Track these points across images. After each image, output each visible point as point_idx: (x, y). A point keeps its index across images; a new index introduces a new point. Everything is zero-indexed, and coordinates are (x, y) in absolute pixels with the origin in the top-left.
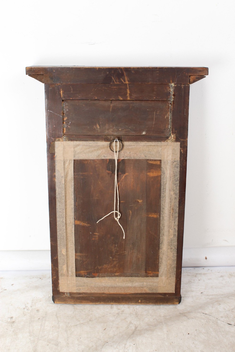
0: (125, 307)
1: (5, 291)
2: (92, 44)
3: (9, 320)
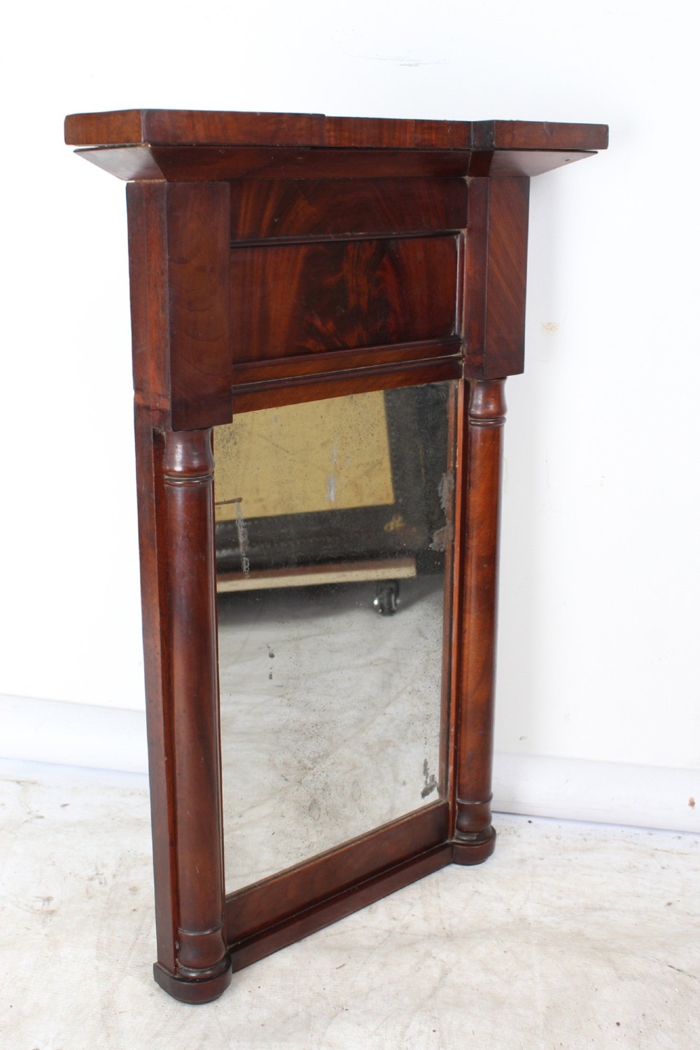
0: (414, 915)
1: (39, 821)
2: (410, 65)
3: (39, 905)
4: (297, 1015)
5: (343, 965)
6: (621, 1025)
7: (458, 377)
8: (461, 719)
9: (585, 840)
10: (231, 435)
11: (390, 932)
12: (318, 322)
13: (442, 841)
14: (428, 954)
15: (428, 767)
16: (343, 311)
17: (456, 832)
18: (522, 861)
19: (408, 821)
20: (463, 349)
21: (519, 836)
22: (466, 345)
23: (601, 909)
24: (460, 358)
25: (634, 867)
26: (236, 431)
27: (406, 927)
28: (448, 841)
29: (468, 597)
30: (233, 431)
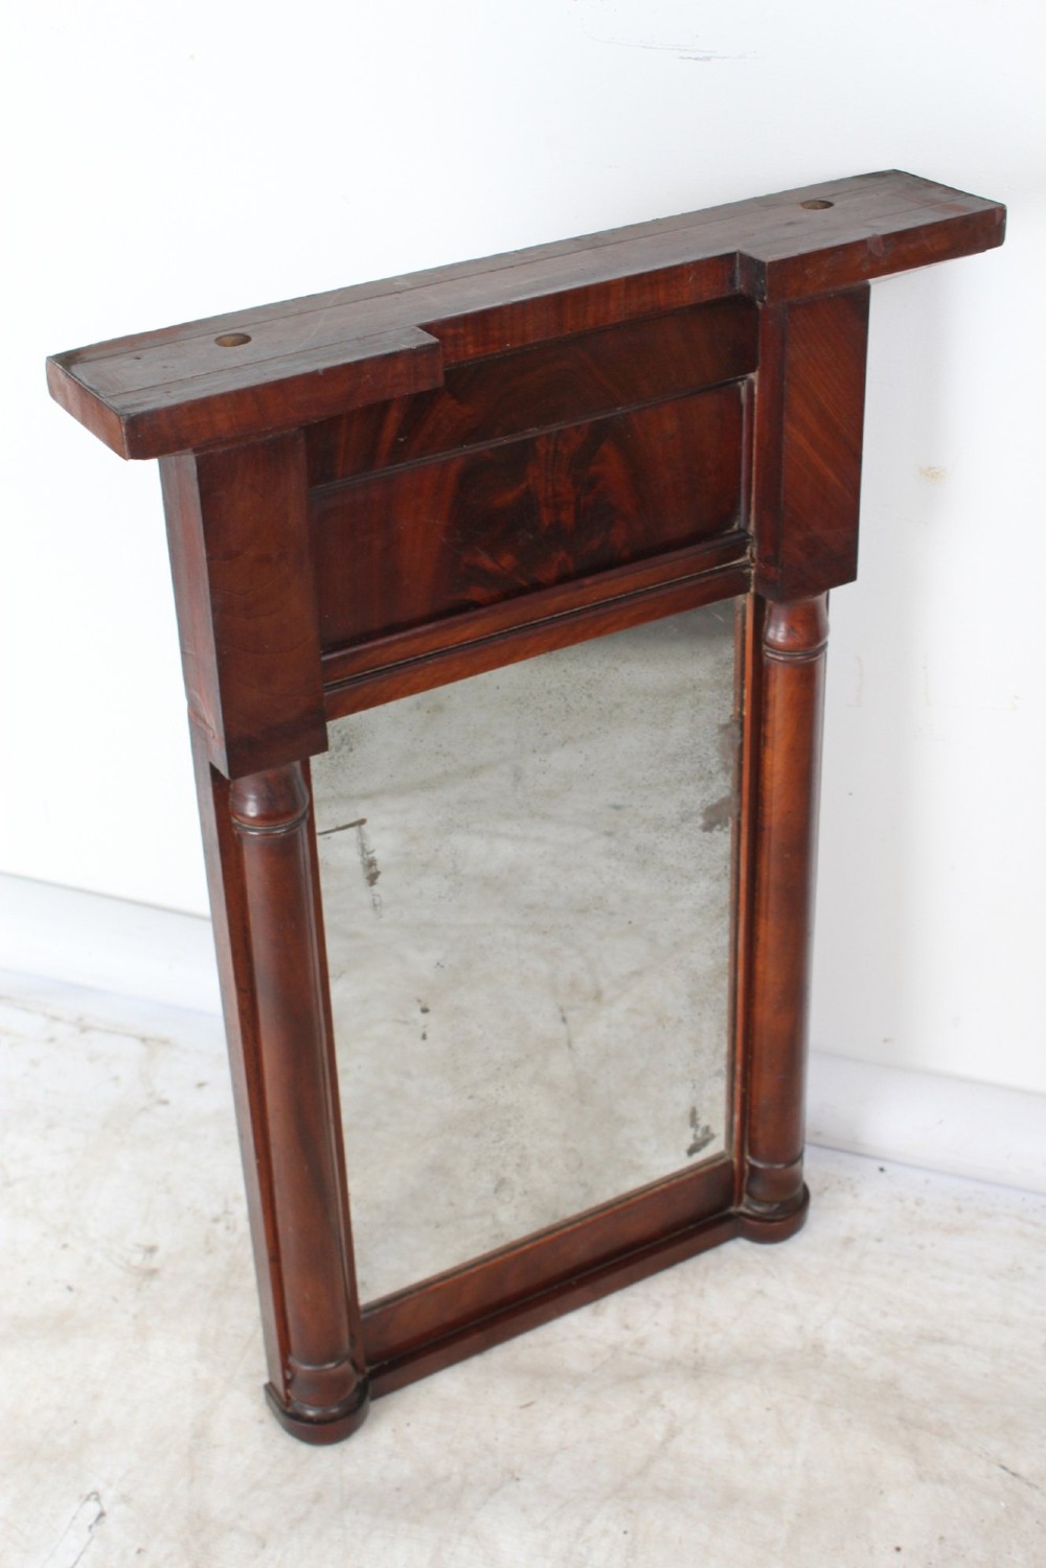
0: (657, 1324)
2: (696, 59)
3: (138, 1259)
4: (448, 1478)
5: (531, 1403)
6: (903, 1551)
7: (745, 590)
8: (752, 1054)
9: (960, 1210)
10: (343, 740)
11: (615, 1349)
12: (486, 561)
13: (722, 1208)
14: (656, 1400)
15: (698, 1116)
16: (531, 537)
17: (746, 1198)
18: (848, 1242)
19: (663, 1191)
20: (752, 550)
21: (856, 1196)
22: (756, 544)
23: (942, 1340)
24: (746, 566)
25: (1020, 1268)
26: (351, 733)
27: (641, 1343)
28: (733, 1209)
29: (764, 894)
30: (347, 734)
